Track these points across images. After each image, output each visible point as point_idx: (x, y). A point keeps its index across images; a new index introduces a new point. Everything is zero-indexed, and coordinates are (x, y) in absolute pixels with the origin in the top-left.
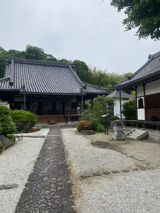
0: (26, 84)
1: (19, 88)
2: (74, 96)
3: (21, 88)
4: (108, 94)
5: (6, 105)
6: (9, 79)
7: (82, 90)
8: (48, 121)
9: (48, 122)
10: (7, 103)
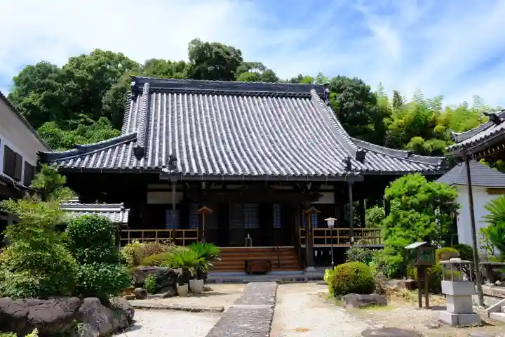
0: (181, 152)
1: (160, 163)
2: (323, 183)
3: (164, 164)
4: (438, 176)
5: (119, 212)
6: (133, 138)
7: (349, 164)
8: (244, 263)
9: (244, 267)
10: (122, 207)
